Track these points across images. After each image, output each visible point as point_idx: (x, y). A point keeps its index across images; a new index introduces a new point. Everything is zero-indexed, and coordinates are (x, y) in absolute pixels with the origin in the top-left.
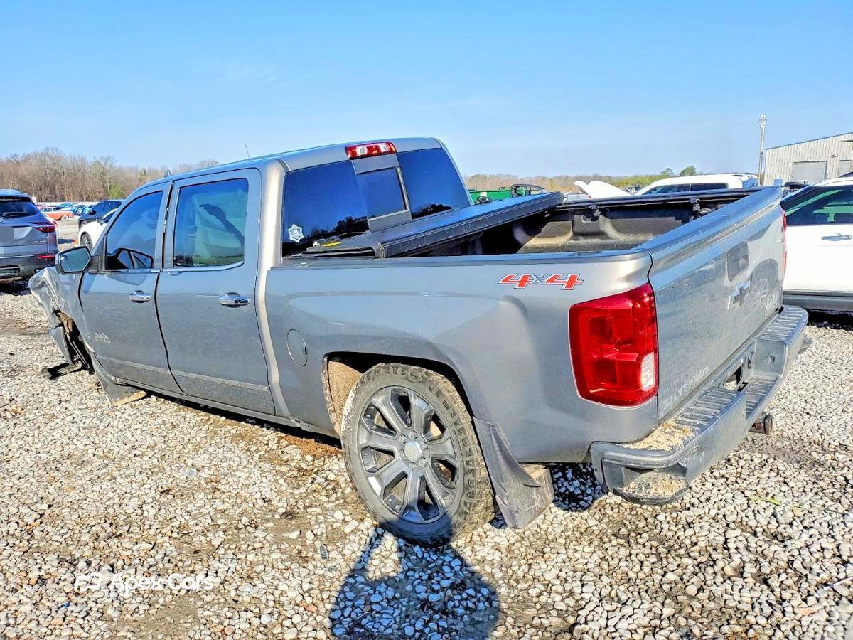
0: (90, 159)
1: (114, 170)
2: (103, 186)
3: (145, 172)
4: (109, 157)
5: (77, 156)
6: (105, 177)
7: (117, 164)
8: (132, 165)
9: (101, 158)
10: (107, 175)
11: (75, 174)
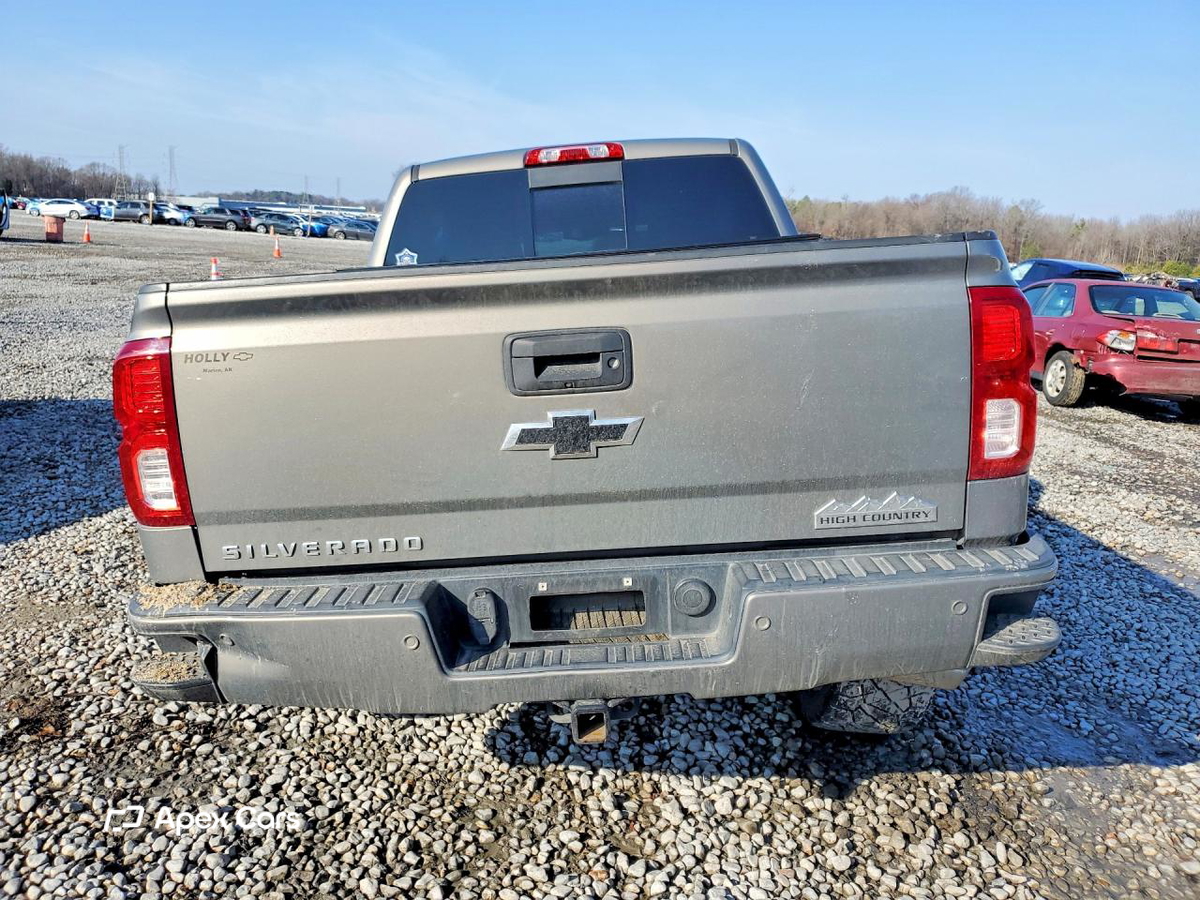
0: (1007, 203)
1: (1038, 218)
2: (1015, 243)
3: (1083, 225)
4: (1033, 201)
5: (990, 198)
6: (1022, 228)
7: (1043, 212)
8: (1065, 213)
9: (1022, 202)
10: (1024, 228)
11: (982, 223)
